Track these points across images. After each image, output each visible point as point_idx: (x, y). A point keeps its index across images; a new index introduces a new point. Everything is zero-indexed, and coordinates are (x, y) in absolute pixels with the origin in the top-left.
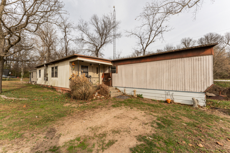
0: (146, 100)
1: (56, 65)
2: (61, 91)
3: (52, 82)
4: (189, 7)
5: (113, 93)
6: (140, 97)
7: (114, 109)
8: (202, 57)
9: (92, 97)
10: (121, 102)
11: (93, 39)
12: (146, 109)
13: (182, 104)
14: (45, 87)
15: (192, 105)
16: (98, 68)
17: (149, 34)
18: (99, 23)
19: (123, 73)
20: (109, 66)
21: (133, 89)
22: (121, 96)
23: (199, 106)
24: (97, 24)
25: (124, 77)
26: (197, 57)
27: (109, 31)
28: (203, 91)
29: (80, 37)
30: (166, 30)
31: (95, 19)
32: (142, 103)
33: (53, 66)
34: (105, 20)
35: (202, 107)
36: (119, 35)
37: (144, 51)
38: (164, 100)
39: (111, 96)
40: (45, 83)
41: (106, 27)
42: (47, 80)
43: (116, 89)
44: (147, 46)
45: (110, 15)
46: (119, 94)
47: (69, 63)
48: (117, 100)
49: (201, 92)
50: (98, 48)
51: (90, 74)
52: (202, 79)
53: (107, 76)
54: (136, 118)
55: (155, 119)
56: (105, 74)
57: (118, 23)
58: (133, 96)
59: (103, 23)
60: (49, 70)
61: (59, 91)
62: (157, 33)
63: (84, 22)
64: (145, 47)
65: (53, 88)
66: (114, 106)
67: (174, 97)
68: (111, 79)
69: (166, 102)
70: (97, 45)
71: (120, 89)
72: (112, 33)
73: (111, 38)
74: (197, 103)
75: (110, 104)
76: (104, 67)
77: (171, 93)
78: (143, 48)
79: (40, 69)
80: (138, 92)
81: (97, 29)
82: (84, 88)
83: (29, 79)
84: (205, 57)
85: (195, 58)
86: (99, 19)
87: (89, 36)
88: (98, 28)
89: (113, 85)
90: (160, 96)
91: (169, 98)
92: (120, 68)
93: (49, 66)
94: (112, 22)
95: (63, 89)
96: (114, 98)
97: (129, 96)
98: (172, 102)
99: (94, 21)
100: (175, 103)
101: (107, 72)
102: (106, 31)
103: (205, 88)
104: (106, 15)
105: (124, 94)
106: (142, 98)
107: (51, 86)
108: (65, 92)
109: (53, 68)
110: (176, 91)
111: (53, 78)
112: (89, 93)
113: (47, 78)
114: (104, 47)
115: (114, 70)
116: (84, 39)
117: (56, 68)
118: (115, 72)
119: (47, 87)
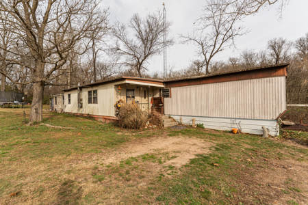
0: (208, 130)
1: (95, 88)
2: (102, 120)
3: (88, 109)
4: (270, 4)
5: (167, 123)
6: (200, 126)
7: (171, 138)
8: (274, 78)
9: (144, 126)
10: (178, 132)
11: (133, 48)
12: (207, 138)
13: (251, 135)
14: (78, 116)
15: (262, 135)
16: (147, 91)
17: (214, 40)
18: (142, 26)
19: (179, 97)
20: (160, 89)
21: (192, 118)
22: (176, 126)
23: (270, 136)
24: (139, 26)
25: (179, 102)
26: (268, 79)
27: (156, 36)
28: (275, 118)
29: (115, 46)
30: (240, 33)
31: (136, 19)
32: (202, 133)
33: (90, 89)
34: (151, 21)
35: (272, 137)
36: (171, 42)
37: (208, 63)
38: (230, 130)
39: (165, 126)
40: (78, 110)
41: (151, 30)
42: (81, 107)
43: (170, 117)
44: (211, 57)
45: (157, 13)
46: (174, 124)
47: (113, 86)
48: (173, 129)
49: (272, 120)
50: (140, 61)
51: (137, 98)
52: (274, 104)
53: (157, 101)
54: (194, 144)
55: (214, 145)
56: (155, 99)
57: (169, 24)
58: (191, 126)
59: (147, 24)
60: (85, 94)
61: (99, 120)
62: (226, 38)
63: (121, 25)
64: (208, 58)
65: (90, 117)
66: (170, 135)
67: (242, 126)
68: (163, 106)
69: (232, 132)
70: (139, 56)
71: (175, 118)
72: (160, 38)
73: (159, 47)
74: (267, 133)
75: (165, 134)
76: (154, 89)
77: (238, 121)
78: (206, 59)
79: (69, 93)
80: (198, 121)
81: (138, 34)
82: (135, 116)
83: (50, 106)
84: (276, 78)
85: (265, 79)
86: (142, 20)
87: (126, 43)
88: (140, 32)
89: (165, 113)
90: (225, 125)
91: (236, 127)
92: (174, 91)
93: (83, 89)
94: (160, 23)
95: (105, 118)
96: (169, 128)
97: (186, 126)
98: (239, 132)
99: (134, 24)
100: (242, 134)
101: (157, 95)
102: (152, 36)
103: (277, 115)
104: (151, 14)
105: (180, 124)
106: (203, 128)
107: (88, 114)
108: (108, 121)
109: (90, 92)
110: (244, 119)
111: (90, 105)
112: (141, 121)
113: (82, 104)
114: (149, 59)
115: (166, 94)
116: (120, 48)
117: (95, 92)
118: (167, 96)
119: (82, 116)
